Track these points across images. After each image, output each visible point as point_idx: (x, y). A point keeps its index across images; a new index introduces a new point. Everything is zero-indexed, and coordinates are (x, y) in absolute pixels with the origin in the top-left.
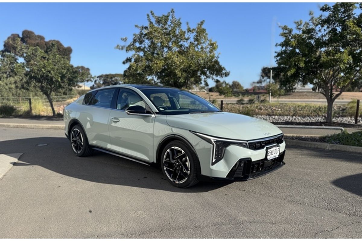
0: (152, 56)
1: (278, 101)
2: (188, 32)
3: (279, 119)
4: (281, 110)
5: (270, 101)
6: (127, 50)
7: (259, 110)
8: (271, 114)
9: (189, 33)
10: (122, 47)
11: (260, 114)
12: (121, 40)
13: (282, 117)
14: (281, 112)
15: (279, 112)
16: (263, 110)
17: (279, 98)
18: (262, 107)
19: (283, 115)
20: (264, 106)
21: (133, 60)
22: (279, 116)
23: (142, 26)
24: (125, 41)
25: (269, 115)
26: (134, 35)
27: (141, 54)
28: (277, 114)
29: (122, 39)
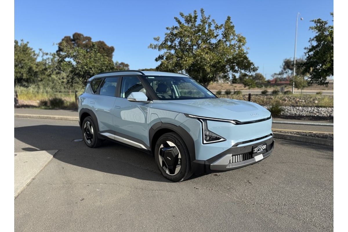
0: (182, 54)
1: (302, 92)
2: (216, 29)
3: (303, 110)
4: (305, 102)
5: (293, 92)
6: (159, 49)
7: (283, 101)
8: (295, 105)
10: (155, 46)
11: (284, 105)
12: (153, 39)
13: (306, 108)
14: (304, 103)
15: (302, 103)
16: (287, 101)
17: (303, 90)
18: (286, 98)
19: (307, 106)
20: (288, 97)
21: (165, 58)
22: (303, 108)
24: (158, 40)
25: (293, 106)
26: (166, 34)
27: (173, 52)
28: (301, 105)
29: (155, 39)
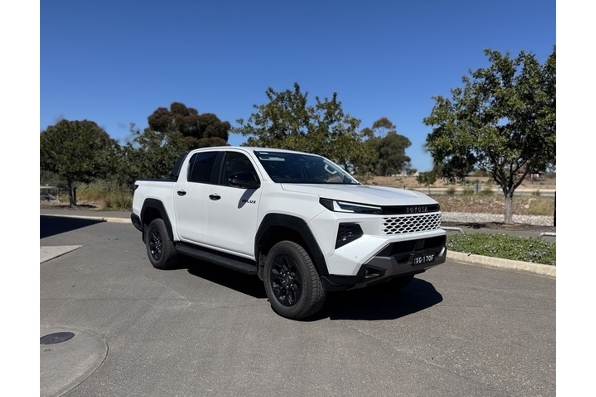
2: (318, 109)
9: (319, 111)
16: (481, 205)
18: (481, 201)
23: (262, 104)
24: (241, 124)
26: (251, 115)
